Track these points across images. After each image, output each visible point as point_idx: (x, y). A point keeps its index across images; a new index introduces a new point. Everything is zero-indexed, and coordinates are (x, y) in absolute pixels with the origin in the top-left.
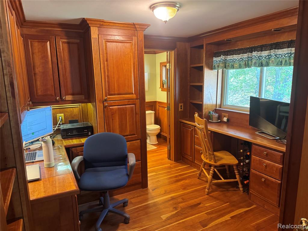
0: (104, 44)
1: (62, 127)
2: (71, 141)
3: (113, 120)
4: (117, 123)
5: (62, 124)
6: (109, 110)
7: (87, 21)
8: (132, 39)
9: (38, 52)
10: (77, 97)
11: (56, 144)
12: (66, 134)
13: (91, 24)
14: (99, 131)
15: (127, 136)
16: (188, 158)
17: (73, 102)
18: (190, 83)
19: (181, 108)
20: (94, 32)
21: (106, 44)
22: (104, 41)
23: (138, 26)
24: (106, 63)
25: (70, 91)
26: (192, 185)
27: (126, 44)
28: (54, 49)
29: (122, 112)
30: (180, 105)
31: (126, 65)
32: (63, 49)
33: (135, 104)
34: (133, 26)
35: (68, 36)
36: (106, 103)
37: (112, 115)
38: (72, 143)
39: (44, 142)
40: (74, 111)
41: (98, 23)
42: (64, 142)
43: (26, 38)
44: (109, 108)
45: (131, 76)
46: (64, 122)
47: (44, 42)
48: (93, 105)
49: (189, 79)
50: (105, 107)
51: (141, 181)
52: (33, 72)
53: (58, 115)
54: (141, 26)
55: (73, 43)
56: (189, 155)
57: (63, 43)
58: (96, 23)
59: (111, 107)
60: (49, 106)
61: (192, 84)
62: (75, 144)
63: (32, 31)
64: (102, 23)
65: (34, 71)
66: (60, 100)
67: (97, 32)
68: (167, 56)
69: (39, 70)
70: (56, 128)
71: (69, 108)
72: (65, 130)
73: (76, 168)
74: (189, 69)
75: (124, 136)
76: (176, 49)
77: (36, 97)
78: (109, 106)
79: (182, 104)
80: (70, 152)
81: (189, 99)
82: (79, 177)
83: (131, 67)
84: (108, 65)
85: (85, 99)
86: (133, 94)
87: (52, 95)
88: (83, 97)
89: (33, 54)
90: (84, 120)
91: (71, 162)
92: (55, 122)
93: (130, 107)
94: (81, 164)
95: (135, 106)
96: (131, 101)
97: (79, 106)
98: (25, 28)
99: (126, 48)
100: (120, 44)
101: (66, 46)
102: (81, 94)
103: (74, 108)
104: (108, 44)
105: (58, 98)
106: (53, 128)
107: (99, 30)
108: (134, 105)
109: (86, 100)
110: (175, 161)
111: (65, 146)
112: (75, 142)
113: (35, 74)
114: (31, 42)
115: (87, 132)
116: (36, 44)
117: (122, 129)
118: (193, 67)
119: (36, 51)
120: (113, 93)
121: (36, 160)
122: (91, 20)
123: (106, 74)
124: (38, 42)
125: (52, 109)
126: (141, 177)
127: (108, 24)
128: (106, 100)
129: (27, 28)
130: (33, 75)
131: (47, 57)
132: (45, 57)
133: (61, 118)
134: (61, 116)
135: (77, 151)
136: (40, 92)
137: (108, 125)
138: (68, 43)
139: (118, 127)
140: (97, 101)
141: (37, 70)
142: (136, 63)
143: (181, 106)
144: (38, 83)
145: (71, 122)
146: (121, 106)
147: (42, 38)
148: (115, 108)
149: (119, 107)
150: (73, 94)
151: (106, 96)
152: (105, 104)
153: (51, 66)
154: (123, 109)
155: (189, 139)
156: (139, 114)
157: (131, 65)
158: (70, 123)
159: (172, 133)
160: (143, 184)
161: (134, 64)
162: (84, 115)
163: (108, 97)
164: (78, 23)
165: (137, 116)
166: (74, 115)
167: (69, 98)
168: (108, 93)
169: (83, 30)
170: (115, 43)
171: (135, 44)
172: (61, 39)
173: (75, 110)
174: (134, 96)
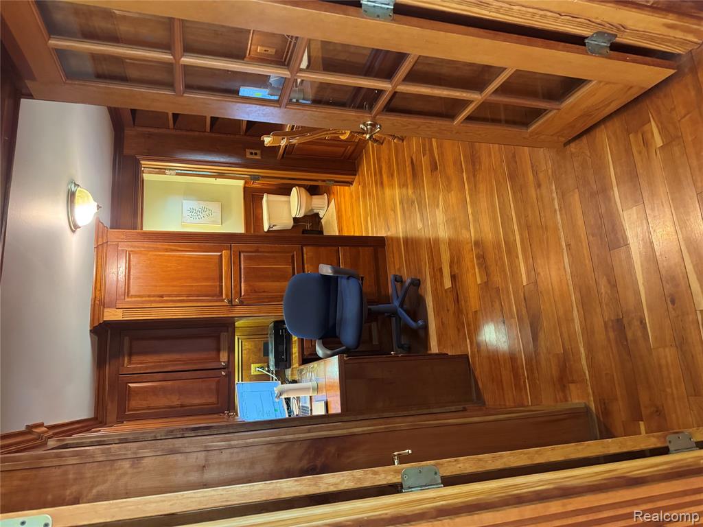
0: (133, 299)
1: (272, 368)
2: (294, 356)
3: (264, 292)
4: (270, 284)
5: (268, 367)
6: (247, 297)
7: (95, 325)
8: (123, 250)
9: (147, 401)
10: (224, 343)
11: (296, 378)
12: (283, 362)
13: (99, 319)
14: (280, 312)
15: (293, 269)
16: (351, 151)
17: (231, 350)
18: (205, 131)
19: (256, 154)
20: (112, 315)
21: (132, 297)
22: (127, 299)
23: (100, 239)
24: (165, 298)
25: (213, 354)
26: (389, 159)
27: (132, 263)
28: (140, 376)
29: (253, 275)
30: (249, 156)
31: (169, 265)
32: (141, 363)
33: (240, 252)
34: (100, 247)
35: (118, 354)
36: (235, 301)
37: (255, 292)
38: (297, 354)
39: (281, 395)
40: (248, 349)
41: (97, 308)
42: (294, 366)
43: (122, 418)
44: (245, 297)
45: (190, 257)
46: (266, 364)
47: (129, 391)
48: (238, 320)
49: (197, 133)
50: (241, 303)
51: (372, 248)
52: (179, 409)
53: (253, 372)
54: (100, 234)
55: (131, 347)
56: (345, 151)
57: (130, 363)
58: (97, 312)
59: (243, 294)
60: (236, 387)
61: (208, 128)
62: (299, 351)
63: (112, 409)
64: (97, 302)
65: (177, 407)
66: (226, 370)
67: (112, 311)
68: (150, 173)
69: (175, 401)
70: (275, 378)
71: (243, 356)
72: (276, 365)
73: (329, 352)
74: (179, 132)
75: (294, 274)
76: (138, 157)
77: (219, 405)
78: (241, 296)
79: (248, 151)
80: (310, 357)
81: (237, 137)
82: (344, 348)
83: (174, 256)
84: (169, 296)
85: (228, 331)
86: (221, 255)
87: (218, 382)
88: (224, 335)
89: (149, 408)
90: (266, 333)
91: (320, 359)
92: (265, 378)
93: (244, 261)
94: (326, 345)
95: (243, 252)
96: (235, 261)
97: (240, 341)
98: (106, 419)
99: (139, 263)
100: (132, 273)
101: (135, 359)
102: (218, 338)
103: (243, 348)
104: (132, 292)
105: (223, 373)
106: (274, 381)
107: (109, 307)
108: (242, 255)
109: (230, 329)
110: (355, 175)
111: (300, 365)
112: (295, 350)
113: (182, 406)
114: (129, 411)
115: (284, 330)
116: (134, 403)
117: (282, 277)
118: (174, 123)
119: (144, 404)
120: (218, 289)
121: (309, 406)
122: (93, 321)
123: (185, 298)
124: (129, 400)
125: (242, 381)
126: (367, 248)
127: (98, 293)
128: (230, 301)
129: (106, 416)
130: (182, 409)
131: (155, 387)
132: (154, 391)
133: (257, 369)
134: (255, 369)
135: (309, 348)
136: (213, 400)
137: (273, 299)
138: (130, 355)
139: (278, 284)
140: (230, 315)
141: (175, 403)
142: (166, 245)
143: (251, 154)
144: (196, 401)
145: (266, 354)
146: (242, 276)
147: (124, 395)
148: (245, 287)
149: (242, 280)
150: (218, 350)
151: (223, 300)
152: (236, 304)
153: (170, 383)
154: (246, 274)
155: (314, 147)
156: (258, 247)
157: (169, 256)
158: (268, 356)
159: (303, 175)
160: (378, 244)
161: (167, 250)
162: (255, 332)
163: (224, 297)
164: (97, 338)
165: (260, 250)
166: (256, 347)
167: (224, 356)
168: (219, 296)
169: (107, 331)
170: (131, 281)
171: (132, 246)
172: (123, 365)
173: (247, 347)
174: (225, 253)
